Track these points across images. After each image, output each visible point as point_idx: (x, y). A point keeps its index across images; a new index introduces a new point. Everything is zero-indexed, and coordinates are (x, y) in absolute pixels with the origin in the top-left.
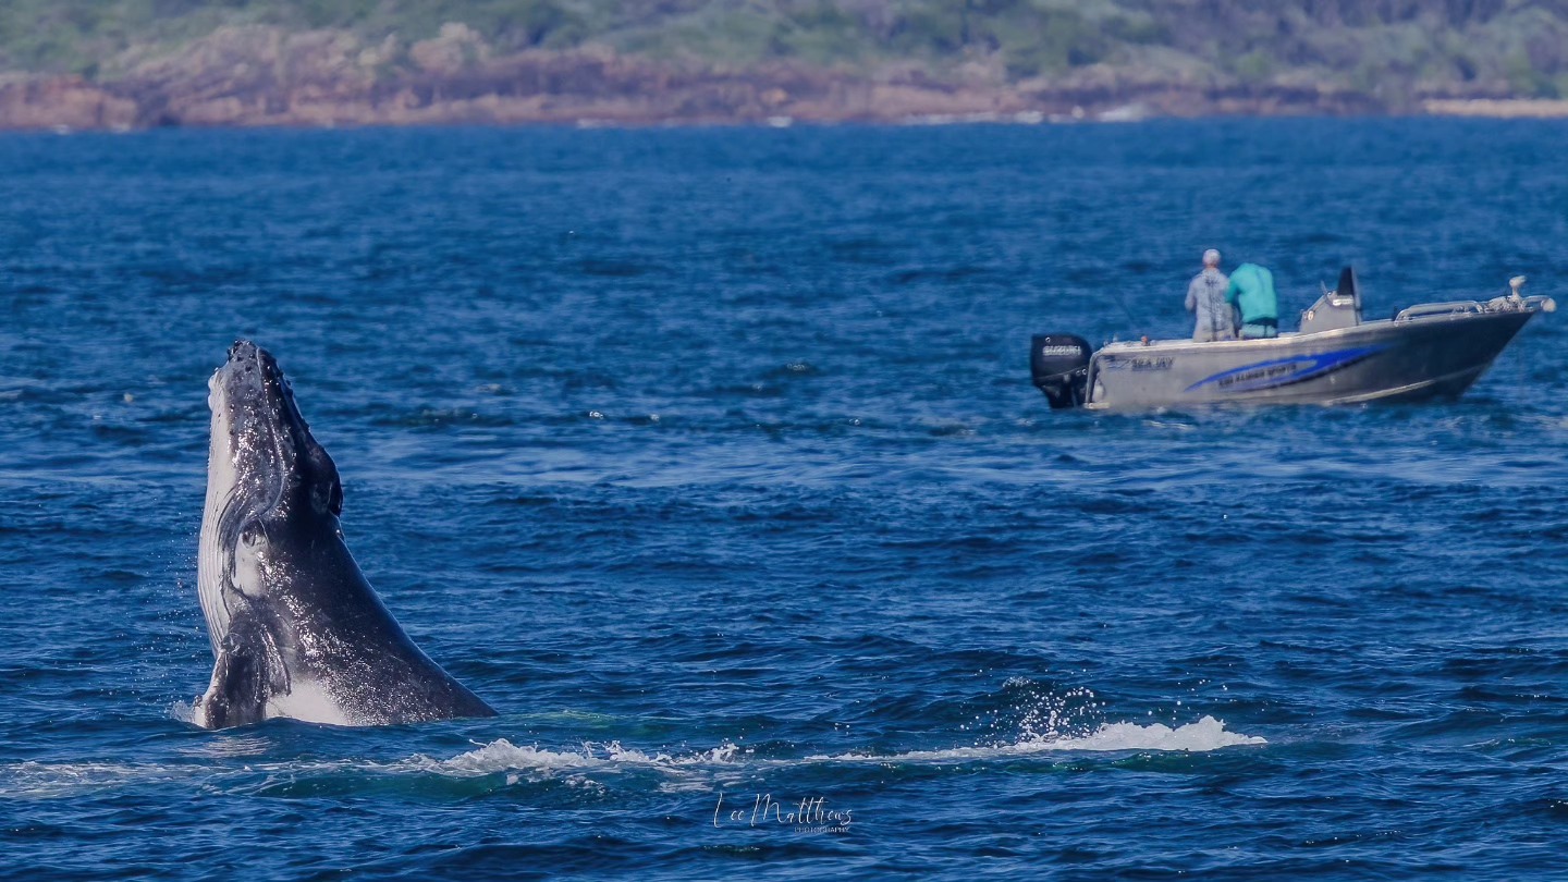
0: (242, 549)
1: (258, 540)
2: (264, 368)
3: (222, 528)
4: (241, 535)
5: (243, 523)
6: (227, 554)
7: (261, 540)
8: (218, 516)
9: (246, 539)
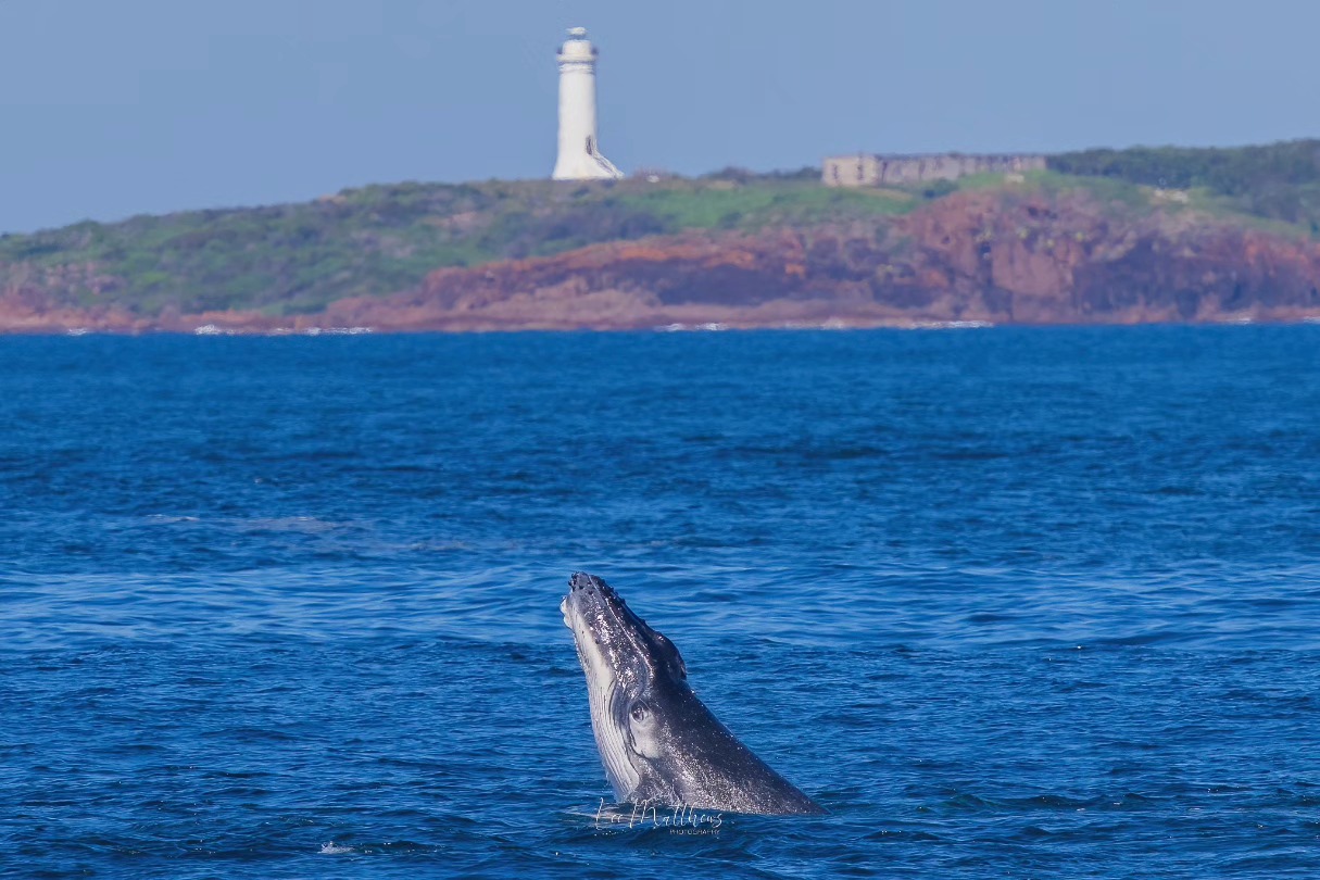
0: (635, 725)
1: (645, 715)
2: (601, 589)
3: (614, 713)
4: (631, 716)
5: (629, 706)
6: (624, 731)
7: (648, 715)
8: (607, 703)
9: (636, 716)
